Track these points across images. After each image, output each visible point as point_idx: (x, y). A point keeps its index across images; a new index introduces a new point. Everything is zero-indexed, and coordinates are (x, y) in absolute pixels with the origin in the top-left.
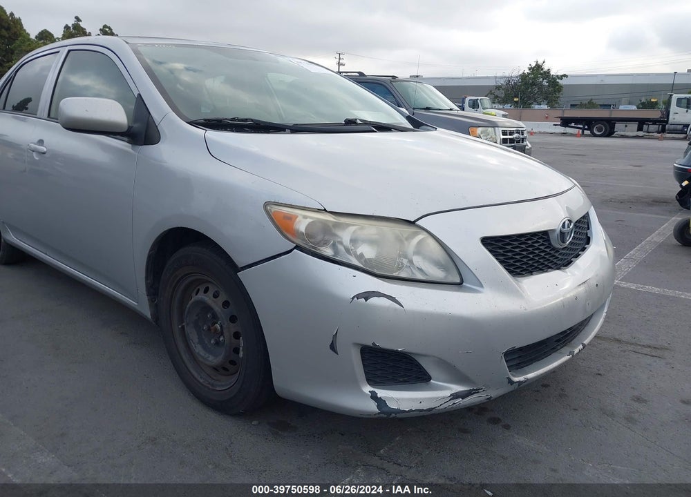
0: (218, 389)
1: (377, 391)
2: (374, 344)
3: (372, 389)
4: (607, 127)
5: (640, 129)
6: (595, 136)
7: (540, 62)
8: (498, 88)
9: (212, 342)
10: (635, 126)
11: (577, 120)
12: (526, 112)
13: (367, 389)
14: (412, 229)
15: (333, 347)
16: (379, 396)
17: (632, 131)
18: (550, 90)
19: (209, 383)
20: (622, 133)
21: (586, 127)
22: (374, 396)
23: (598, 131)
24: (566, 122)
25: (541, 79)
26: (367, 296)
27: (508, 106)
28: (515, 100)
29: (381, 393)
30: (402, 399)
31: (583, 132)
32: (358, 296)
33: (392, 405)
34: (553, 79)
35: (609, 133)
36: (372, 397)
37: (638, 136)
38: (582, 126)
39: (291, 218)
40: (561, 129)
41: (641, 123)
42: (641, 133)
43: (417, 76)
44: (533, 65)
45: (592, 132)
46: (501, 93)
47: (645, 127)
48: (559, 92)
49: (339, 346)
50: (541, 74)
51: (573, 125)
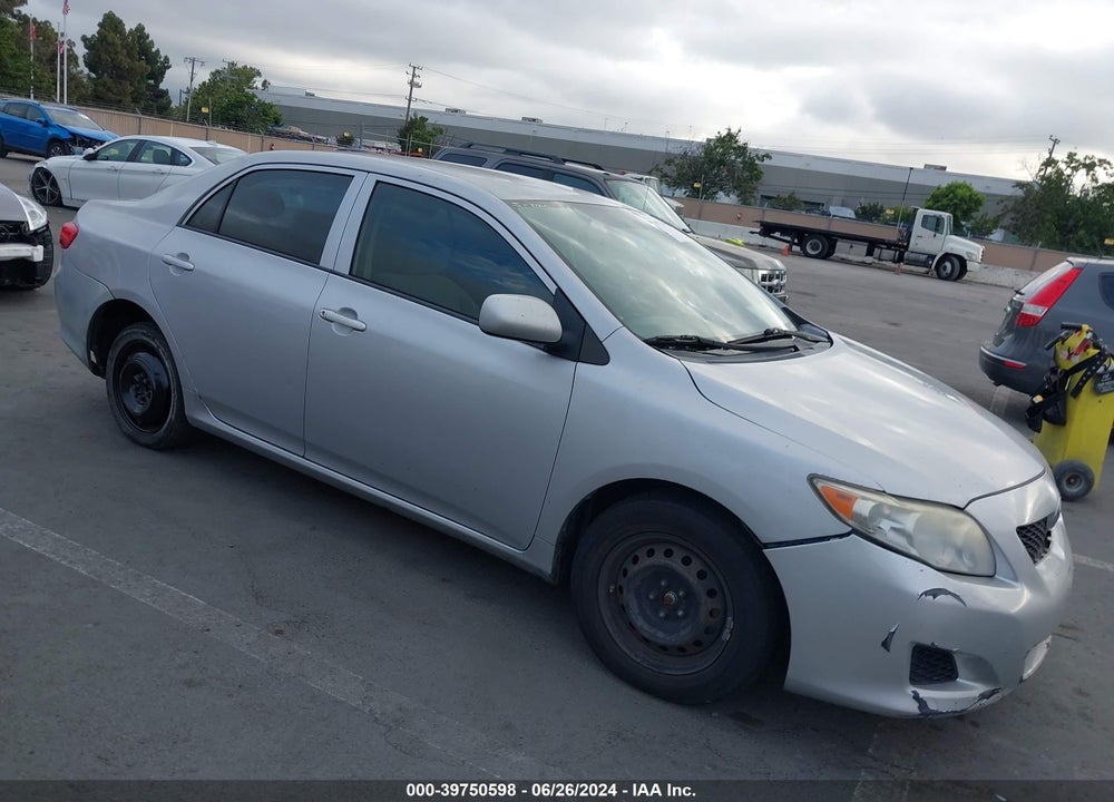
0: (667, 672)
1: (919, 691)
2: (933, 644)
3: (914, 689)
4: (824, 244)
5: (870, 253)
6: (808, 255)
7: (734, 131)
8: (669, 162)
9: (662, 615)
10: (863, 248)
11: (785, 229)
12: (708, 206)
13: (911, 689)
14: (959, 515)
15: (886, 644)
16: (921, 696)
17: (859, 255)
18: (745, 174)
19: (651, 665)
20: (844, 256)
21: (796, 241)
22: (916, 697)
23: (813, 249)
24: (767, 230)
25: (733, 157)
26: (935, 593)
27: (680, 192)
28: (696, 185)
29: (924, 693)
30: (938, 698)
31: (790, 249)
32: (926, 593)
33: (932, 706)
34: (750, 158)
35: (826, 254)
36: (914, 698)
37: (864, 262)
38: (789, 239)
39: (851, 499)
40: (759, 240)
41: (873, 245)
42: (869, 259)
43: (534, 120)
44: (724, 133)
45: (804, 249)
46: (671, 171)
47: (877, 251)
48: (757, 179)
49: (894, 644)
50: (734, 149)
51: (777, 234)
